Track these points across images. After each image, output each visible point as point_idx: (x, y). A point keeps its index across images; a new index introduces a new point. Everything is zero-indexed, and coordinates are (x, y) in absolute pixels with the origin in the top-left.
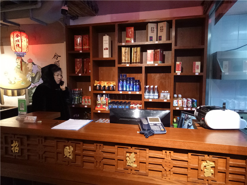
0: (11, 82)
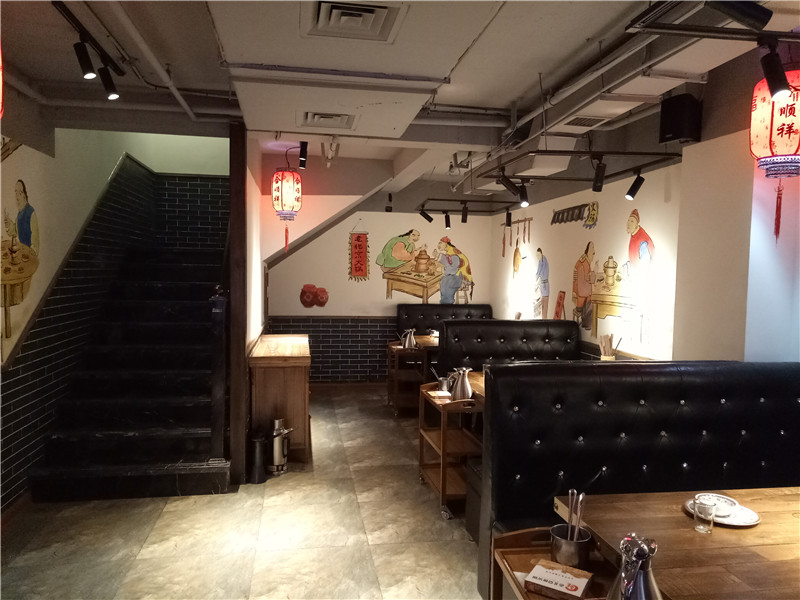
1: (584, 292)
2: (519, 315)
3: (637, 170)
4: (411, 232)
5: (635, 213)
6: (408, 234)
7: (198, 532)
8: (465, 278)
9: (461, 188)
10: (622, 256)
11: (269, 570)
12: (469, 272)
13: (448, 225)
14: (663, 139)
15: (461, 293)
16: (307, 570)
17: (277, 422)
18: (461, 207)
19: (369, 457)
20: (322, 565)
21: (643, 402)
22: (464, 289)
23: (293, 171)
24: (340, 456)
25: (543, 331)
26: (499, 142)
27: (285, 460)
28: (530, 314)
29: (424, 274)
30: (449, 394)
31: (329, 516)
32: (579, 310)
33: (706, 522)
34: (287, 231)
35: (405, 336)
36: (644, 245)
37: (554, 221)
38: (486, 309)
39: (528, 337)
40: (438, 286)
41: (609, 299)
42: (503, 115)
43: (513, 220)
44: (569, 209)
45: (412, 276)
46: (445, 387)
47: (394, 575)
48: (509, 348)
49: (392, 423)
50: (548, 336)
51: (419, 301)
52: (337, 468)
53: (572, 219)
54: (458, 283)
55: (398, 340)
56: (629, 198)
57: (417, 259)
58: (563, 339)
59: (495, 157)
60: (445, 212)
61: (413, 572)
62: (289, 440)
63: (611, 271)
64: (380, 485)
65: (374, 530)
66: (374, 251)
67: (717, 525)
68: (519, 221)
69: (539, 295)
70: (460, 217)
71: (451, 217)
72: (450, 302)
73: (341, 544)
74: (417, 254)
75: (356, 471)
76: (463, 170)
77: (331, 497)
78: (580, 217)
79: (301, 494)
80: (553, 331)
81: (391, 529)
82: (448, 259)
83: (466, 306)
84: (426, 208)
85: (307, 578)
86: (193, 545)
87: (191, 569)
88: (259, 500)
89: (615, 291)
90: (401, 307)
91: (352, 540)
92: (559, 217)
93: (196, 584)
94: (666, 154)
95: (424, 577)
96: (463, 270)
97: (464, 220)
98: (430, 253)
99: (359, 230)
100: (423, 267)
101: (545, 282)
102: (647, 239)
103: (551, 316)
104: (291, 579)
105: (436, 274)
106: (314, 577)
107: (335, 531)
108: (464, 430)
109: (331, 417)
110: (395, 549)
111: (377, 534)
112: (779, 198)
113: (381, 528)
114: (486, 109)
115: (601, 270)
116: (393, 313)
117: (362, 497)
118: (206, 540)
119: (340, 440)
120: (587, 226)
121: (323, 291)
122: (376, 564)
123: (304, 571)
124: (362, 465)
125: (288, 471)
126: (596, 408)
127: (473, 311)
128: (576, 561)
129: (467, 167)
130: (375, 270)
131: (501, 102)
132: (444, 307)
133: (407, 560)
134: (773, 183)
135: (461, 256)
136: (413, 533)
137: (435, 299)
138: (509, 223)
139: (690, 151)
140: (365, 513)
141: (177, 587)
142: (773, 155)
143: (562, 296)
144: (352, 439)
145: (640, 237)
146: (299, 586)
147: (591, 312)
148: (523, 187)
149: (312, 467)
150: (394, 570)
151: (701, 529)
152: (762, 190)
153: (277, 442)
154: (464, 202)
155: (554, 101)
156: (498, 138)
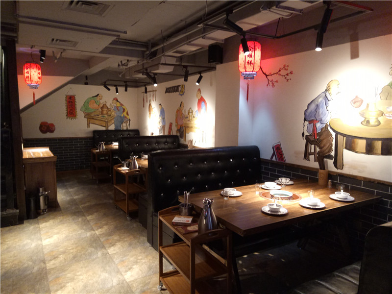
0: (368, 122)
1: (180, 123)
2: (153, 134)
3: (200, 73)
4: (98, 95)
5: (199, 90)
6: (96, 96)
7: (8, 242)
8: (126, 117)
9: (124, 76)
10: (195, 108)
11: (52, 251)
12: (128, 114)
13: (117, 92)
14: (209, 62)
15: (124, 125)
16: (70, 248)
17: (41, 189)
18: (124, 84)
19: (88, 202)
20: (77, 245)
21: (205, 163)
22: (126, 122)
23: (36, 63)
24: (73, 202)
25: (164, 140)
26: (143, 57)
27: (46, 207)
28: (157, 133)
29: (106, 116)
30: (128, 169)
31: (75, 227)
32: (179, 130)
33: (227, 197)
34: (34, 94)
35: (100, 146)
36: (203, 103)
37: (166, 92)
38: (137, 132)
39: (158, 143)
40: (113, 121)
41: (190, 126)
42: (145, 45)
43: (148, 90)
44: (172, 87)
45: (100, 117)
46: (125, 166)
47: (111, 243)
48: (150, 148)
49: (96, 187)
50: (166, 142)
51: (104, 129)
52: (73, 208)
53: (174, 92)
54: (122, 120)
55: (96, 147)
56: (197, 84)
57: (102, 108)
58: (173, 143)
59: (141, 63)
60: (115, 86)
61: (119, 241)
62: (48, 197)
63: (190, 114)
64: (96, 212)
65: (98, 229)
66: (79, 104)
67: (230, 197)
68: (150, 91)
69: (161, 125)
70: (124, 88)
71: (119, 88)
72: (119, 128)
73: (84, 236)
74: (101, 106)
75: (83, 208)
76: (125, 67)
77: (73, 220)
78: (177, 91)
79: (58, 220)
80: (168, 140)
81: (106, 228)
82: (117, 108)
83: (127, 130)
84: (106, 83)
85: (72, 251)
86: (7, 248)
87: (11, 257)
88: (37, 226)
89: (192, 122)
90: (95, 132)
91: (88, 234)
92: (168, 90)
93: (16, 262)
94: (210, 67)
95: (124, 242)
96: (125, 114)
97: (126, 90)
98: (108, 105)
99: (71, 94)
100: (105, 112)
101: (163, 119)
102: (204, 101)
103: (166, 133)
104: (64, 253)
105: (112, 116)
106: (75, 250)
107: (80, 232)
108: (134, 184)
109: (64, 187)
110: (110, 234)
111: (100, 230)
112: (248, 87)
113: (101, 228)
114: (137, 42)
115: (187, 114)
116: (91, 135)
117: (89, 218)
118: (15, 245)
119: (71, 196)
120: (180, 94)
121: (52, 125)
122: (102, 241)
123: (69, 249)
124: (86, 205)
125: (48, 212)
126: (189, 166)
127: (131, 133)
128: (188, 214)
129: (127, 66)
130: (80, 114)
131: (145, 39)
132: (117, 131)
133: (116, 237)
134: (246, 81)
135: (123, 107)
136: (116, 227)
137: (112, 127)
138: (146, 92)
139: (219, 67)
140: (92, 223)
141: (6, 265)
142: (246, 71)
143: (171, 125)
144: (77, 195)
145: (201, 100)
146: (69, 254)
147: (183, 131)
148: (154, 77)
149: (60, 209)
150: (111, 241)
151: (225, 198)
152: (243, 83)
153: (42, 199)
154: (125, 82)
155: (168, 43)
156: (142, 55)
